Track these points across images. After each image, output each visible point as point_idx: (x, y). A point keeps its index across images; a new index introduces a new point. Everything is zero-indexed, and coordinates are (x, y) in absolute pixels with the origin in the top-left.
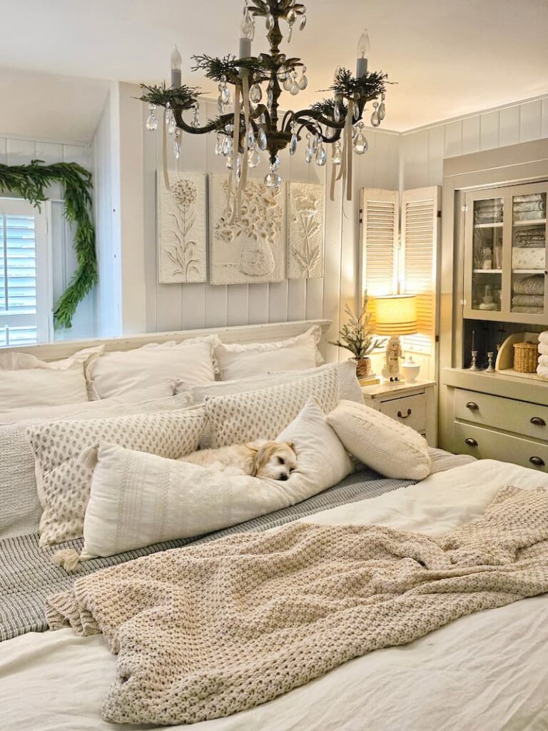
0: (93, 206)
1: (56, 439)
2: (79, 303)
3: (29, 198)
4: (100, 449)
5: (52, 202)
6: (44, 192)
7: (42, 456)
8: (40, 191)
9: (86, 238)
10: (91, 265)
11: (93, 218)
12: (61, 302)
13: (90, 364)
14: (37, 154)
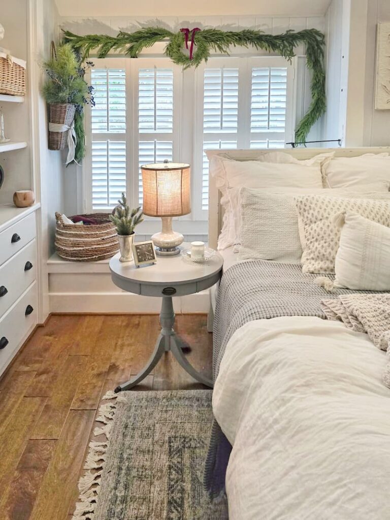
0: (325, 58)
1: (313, 206)
2: (312, 127)
3: (285, 56)
4: (346, 215)
5: (299, 57)
6: (293, 50)
7: (303, 216)
8: (291, 51)
9: (319, 80)
10: (322, 99)
11: (324, 67)
12: (300, 125)
13: (325, 164)
14: (290, 26)
